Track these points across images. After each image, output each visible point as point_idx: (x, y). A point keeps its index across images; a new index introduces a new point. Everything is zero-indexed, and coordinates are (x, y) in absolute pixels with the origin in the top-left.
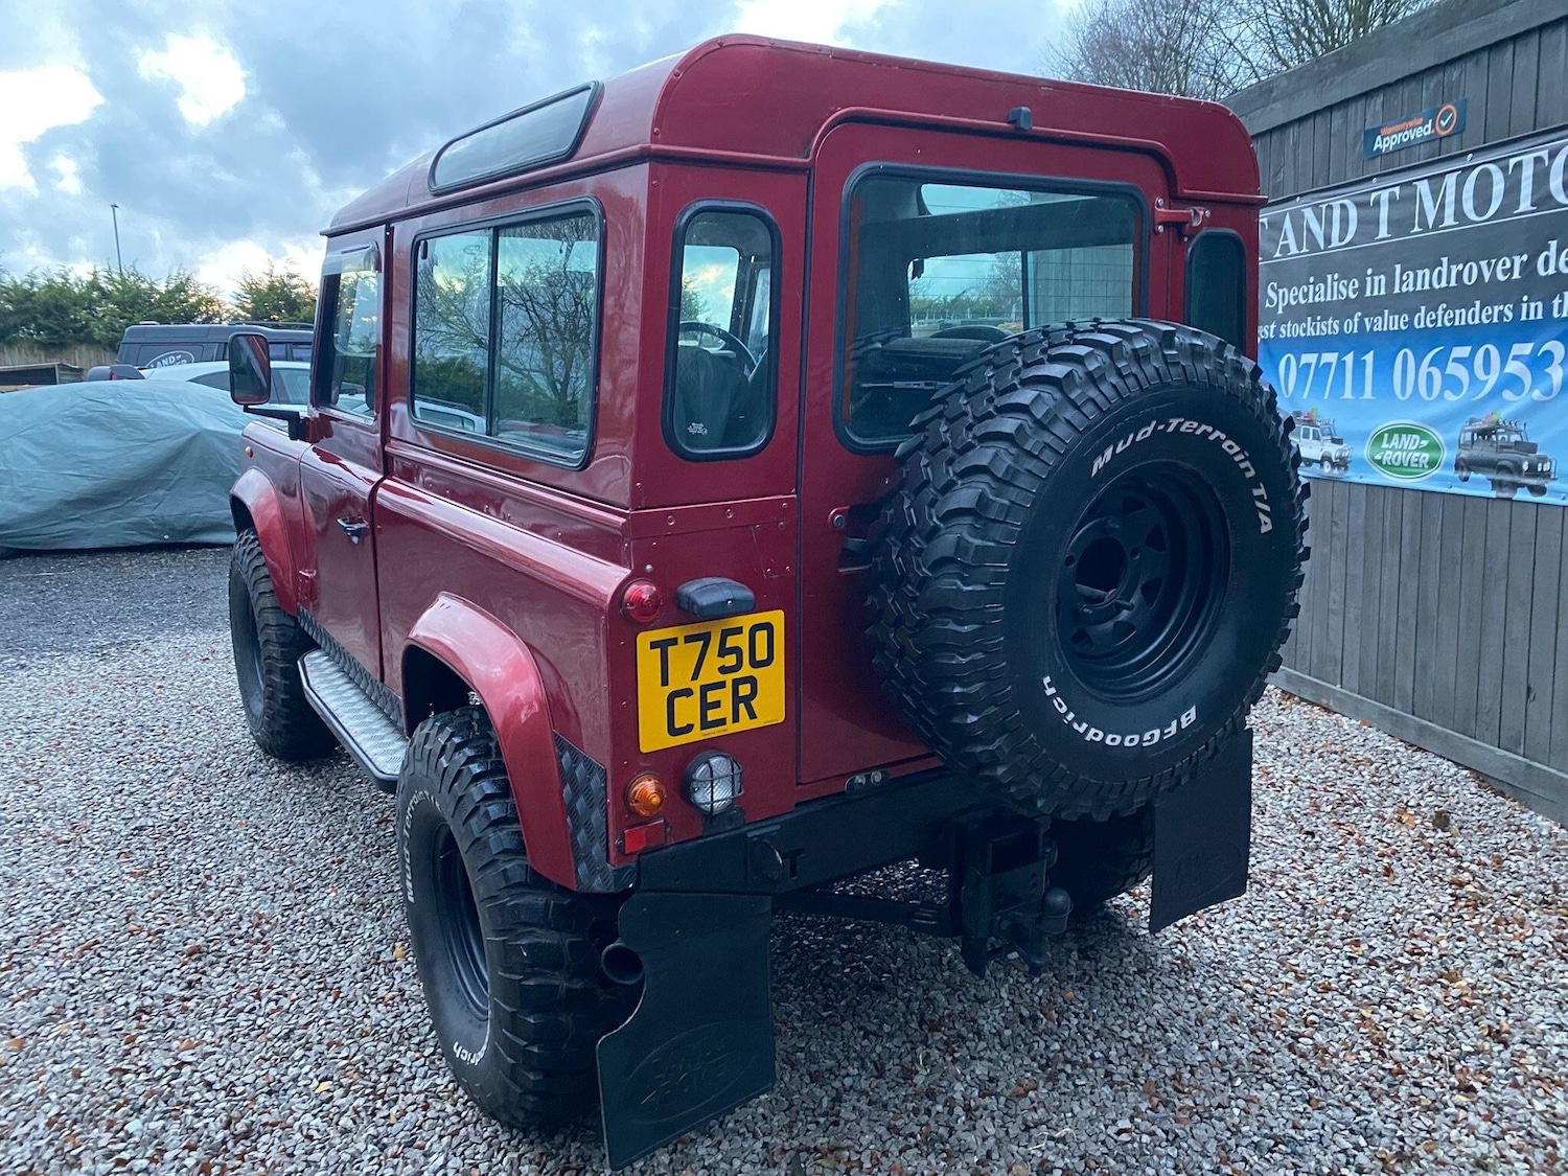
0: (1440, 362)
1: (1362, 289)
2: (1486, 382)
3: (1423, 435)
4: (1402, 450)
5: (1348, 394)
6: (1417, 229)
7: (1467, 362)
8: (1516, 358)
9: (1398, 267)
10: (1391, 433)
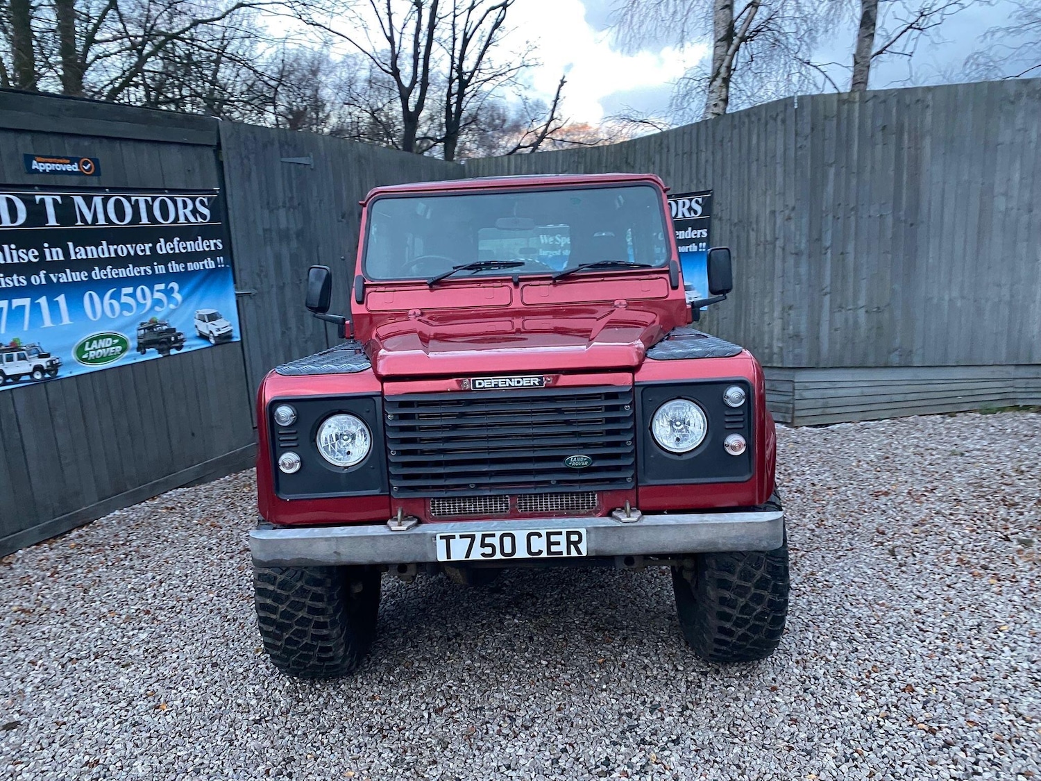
0: (116, 296)
1: (42, 255)
2: (145, 304)
3: (114, 337)
4: (101, 348)
5: (48, 322)
6: (79, 223)
7: (133, 295)
8: (158, 291)
9: (70, 244)
10: (91, 341)
